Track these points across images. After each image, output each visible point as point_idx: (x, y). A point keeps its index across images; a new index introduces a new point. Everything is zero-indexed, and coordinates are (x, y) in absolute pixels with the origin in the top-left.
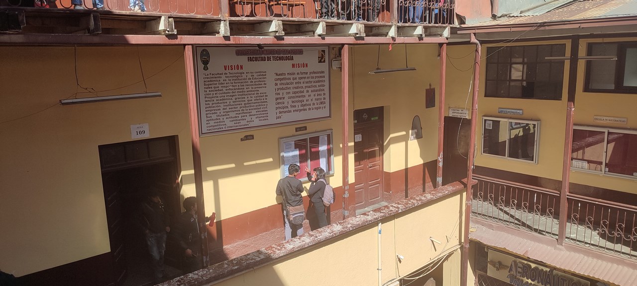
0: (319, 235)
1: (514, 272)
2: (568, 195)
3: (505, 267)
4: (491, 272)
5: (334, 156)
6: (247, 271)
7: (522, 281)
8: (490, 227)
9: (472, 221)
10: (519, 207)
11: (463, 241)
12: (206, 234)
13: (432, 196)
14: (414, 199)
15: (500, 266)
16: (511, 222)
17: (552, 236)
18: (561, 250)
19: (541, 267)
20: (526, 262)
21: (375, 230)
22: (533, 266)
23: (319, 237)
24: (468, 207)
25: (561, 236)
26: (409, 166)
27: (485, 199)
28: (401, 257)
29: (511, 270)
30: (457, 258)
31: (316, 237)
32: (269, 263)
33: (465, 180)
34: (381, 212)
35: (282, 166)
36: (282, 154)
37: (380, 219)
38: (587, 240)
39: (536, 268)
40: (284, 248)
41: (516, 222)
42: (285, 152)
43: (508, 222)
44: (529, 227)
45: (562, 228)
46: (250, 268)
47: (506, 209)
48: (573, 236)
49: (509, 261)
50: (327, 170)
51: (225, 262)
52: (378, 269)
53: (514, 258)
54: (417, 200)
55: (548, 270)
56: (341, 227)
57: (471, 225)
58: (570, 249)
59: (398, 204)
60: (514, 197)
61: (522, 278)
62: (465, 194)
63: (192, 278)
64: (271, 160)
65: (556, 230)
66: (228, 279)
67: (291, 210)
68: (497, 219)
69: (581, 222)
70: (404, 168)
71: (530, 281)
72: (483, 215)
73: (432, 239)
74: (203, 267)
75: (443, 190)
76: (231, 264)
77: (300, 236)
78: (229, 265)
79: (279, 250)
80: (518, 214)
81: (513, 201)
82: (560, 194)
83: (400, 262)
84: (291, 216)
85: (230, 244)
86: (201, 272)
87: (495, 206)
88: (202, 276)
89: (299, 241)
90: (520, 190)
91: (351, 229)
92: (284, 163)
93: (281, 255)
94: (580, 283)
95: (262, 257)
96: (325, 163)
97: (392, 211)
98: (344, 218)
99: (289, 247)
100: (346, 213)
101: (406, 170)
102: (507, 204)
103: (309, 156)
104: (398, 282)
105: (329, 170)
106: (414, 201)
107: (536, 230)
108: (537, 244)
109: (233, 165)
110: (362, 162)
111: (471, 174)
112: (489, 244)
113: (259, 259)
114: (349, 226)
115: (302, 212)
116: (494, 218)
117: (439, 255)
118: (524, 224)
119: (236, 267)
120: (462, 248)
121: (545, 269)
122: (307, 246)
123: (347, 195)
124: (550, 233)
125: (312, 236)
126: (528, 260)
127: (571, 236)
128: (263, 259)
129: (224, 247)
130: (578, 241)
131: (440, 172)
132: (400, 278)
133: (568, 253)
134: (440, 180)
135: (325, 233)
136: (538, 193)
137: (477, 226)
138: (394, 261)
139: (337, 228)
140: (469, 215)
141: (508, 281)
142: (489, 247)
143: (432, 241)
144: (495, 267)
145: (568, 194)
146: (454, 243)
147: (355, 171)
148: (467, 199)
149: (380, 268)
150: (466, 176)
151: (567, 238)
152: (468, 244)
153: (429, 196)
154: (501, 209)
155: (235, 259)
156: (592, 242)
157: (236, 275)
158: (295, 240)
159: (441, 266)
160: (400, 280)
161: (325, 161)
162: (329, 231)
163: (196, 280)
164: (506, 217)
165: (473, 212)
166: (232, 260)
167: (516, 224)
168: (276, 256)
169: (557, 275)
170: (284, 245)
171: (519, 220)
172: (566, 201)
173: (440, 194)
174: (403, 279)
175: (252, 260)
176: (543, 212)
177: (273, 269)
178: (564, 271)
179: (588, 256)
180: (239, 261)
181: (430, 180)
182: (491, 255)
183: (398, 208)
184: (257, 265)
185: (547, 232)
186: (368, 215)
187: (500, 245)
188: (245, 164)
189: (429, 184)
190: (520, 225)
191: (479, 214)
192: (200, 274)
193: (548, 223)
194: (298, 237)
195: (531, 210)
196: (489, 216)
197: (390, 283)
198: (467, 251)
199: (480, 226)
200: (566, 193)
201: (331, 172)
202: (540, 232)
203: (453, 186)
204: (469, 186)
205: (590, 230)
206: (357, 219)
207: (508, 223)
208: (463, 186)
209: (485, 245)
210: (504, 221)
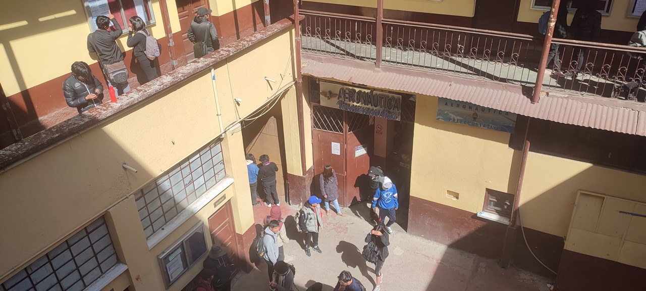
0: (148, 89)
1: (342, 99)
2: (382, 21)
3: (335, 95)
4: (324, 102)
5: (152, 3)
6: (72, 137)
7: (349, 104)
8: (320, 60)
9: (303, 57)
10: (343, 37)
11: (296, 77)
12: (8, 104)
13: (262, 36)
14: (245, 40)
15: (330, 95)
16: (337, 53)
17: (371, 60)
18: (378, 72)
19: (363, 90)
20: (351, 88)
21: (209, 76)
22: (357, 90)
23: (148, 92)
24: (298, 43)
25: (378, 60)
26: (237, 8)
27: (313, 34)
28: (239, 100)
29: (340, 97)
30: (292, 94)
31: (145, 91)
32: (96, 125)
33: (292, 17)
34: (212, 58)
35: (90, 19)
36: (86, 4)
37: (211, 64)
38: (398, 60)
39: (360, 92)
40: (111, 107)
41: (342, 52)
42: (90, 2)
43: (334, 53)
44: (352, 55)
45: (379, 53)
46: (75, 133)
47: (332, 41)
48: (388, 58)
49: (336, 89)
50: (146, 19)
51: (42, 132)
52: (217, 115)
53: (341, 86)
54: (247, 41)
55: (369, 91)
56: (171, 78)
57: (302, 60)
58: (386, 69)
59: (229, 47)
60: (338, 29)
61: (349, 103)
62: (293, 30)
63: (4, 155)
64: (73, 12)
65: (374, 55)
66: (50, 149)
67: (110, 68)
68: (325, 51)
69: (394, 44)
70: (232, 10)
71: (355, 104)
72: (313, 50)
73: (267, 79)
74: (16, 142)
75: (272, 28)
76: (50, 133)
77: (127, 93)
78: (47, 134)
79: (104, 110)
80: (342, 44)
81: (338, 32)
82: (376, 20)
83: (239, 105)
84: (111, 75)
85: (47, 114)
86: (14, 147)
87: (323, 39)
88: (16, 150)
89: (127, 98)
90: (343, 20)
91: (182, 78)
92: (91, 15)
93: (108, 115)
94: (393, 97)
95: (86, 120)
96: (142, 11)
97: (223, 55)
98: (173, 69)
99: (116, 106)
100: (175, 63)
101: (235, 12)
102: (333, 36)
103: (121, 5)
104: (240, 124)
105: (149, 20)
106: (244, 43)
107: (358, 57)
108: (359, 69)
109: (25, 23)
110: (186, 8)
111: (297, 8)
112: (319, 76)
113: (83, 123)
114: (180, 76)
115: (124, 69)
116: (322, 51)
117: (276, 94)
118: (348, 54)
119: (57, 135)
120: (296, 84)
121: (367, 91)
122: (136, 102)
123: (172, 44)
124: (369, 58)
125: (140, 91)
126: (354, 85)
127: (386, 58)
128: (88, 122)
129: (40, 118)
130: (392, 62)
131: (268, 10)
132: (241, 120)
133: (384, 73)
134: (268, 18)
135: (154, 86)
136: (358, 22)
137: (308, 60)
138: (232, 104)
139: (167, 79)
140: (299, 51)
141: (337, 107)
142: (320, 79)
143: (268, 81)
144: (326, 96)
145: (383, 19)
146: (289, 80)
147: (179, 18)
148: (297, 35)
149: (219, 114)
150: (293, 12)
151: (383, 60)
152: (301, 80)
153: (259, 36)
154: (328, 42)
155: (53, 127)
156: (403, 62)
157: (59, 143)
158: (122, 97)
159: (279, 104)
160: (241, 122)
161: (142, 9)
162: (158, 83)
163: (10, 155)
164: (333, 49)
165: (303, 48)
166: (50, 129)
167: (341, 54)
168: (102, 117)
169: (376, 94)
170: (110, 105)
171: (343, 50)
172: (381, 26)
173: (269, 33)
174: (244, 121)
175: (74, 125)
176: (363, 40)
177: (103, 131)
178: (382, 90)
179: (399, 74)
180: (59, 128)
181: (260, 21)
182: (323, 87)
183: (229, 51)
184: (82, 130)
185: (367, 58)
186: (199, 62)
187: (328, 76)
188: (41, 20)
189: (260, 25)
190: (344, 55)
191: (309, 49)
192: (13, 149)
193: (367, 49)
194: (125, 94)
195: (353, 39)
196: (318, 50)
197: (231, 126)
198: (301, 86)
199: (311, 61)
200: (381, 18)
201: (152, 22)
202: (362, 58)
203: (282, 23)
204: (297, 22)
205: (401, 51)
206: (188, 68)
207: (335, 55)
208: (291, 22)
209: (316, 78)
210: (332, 53)
